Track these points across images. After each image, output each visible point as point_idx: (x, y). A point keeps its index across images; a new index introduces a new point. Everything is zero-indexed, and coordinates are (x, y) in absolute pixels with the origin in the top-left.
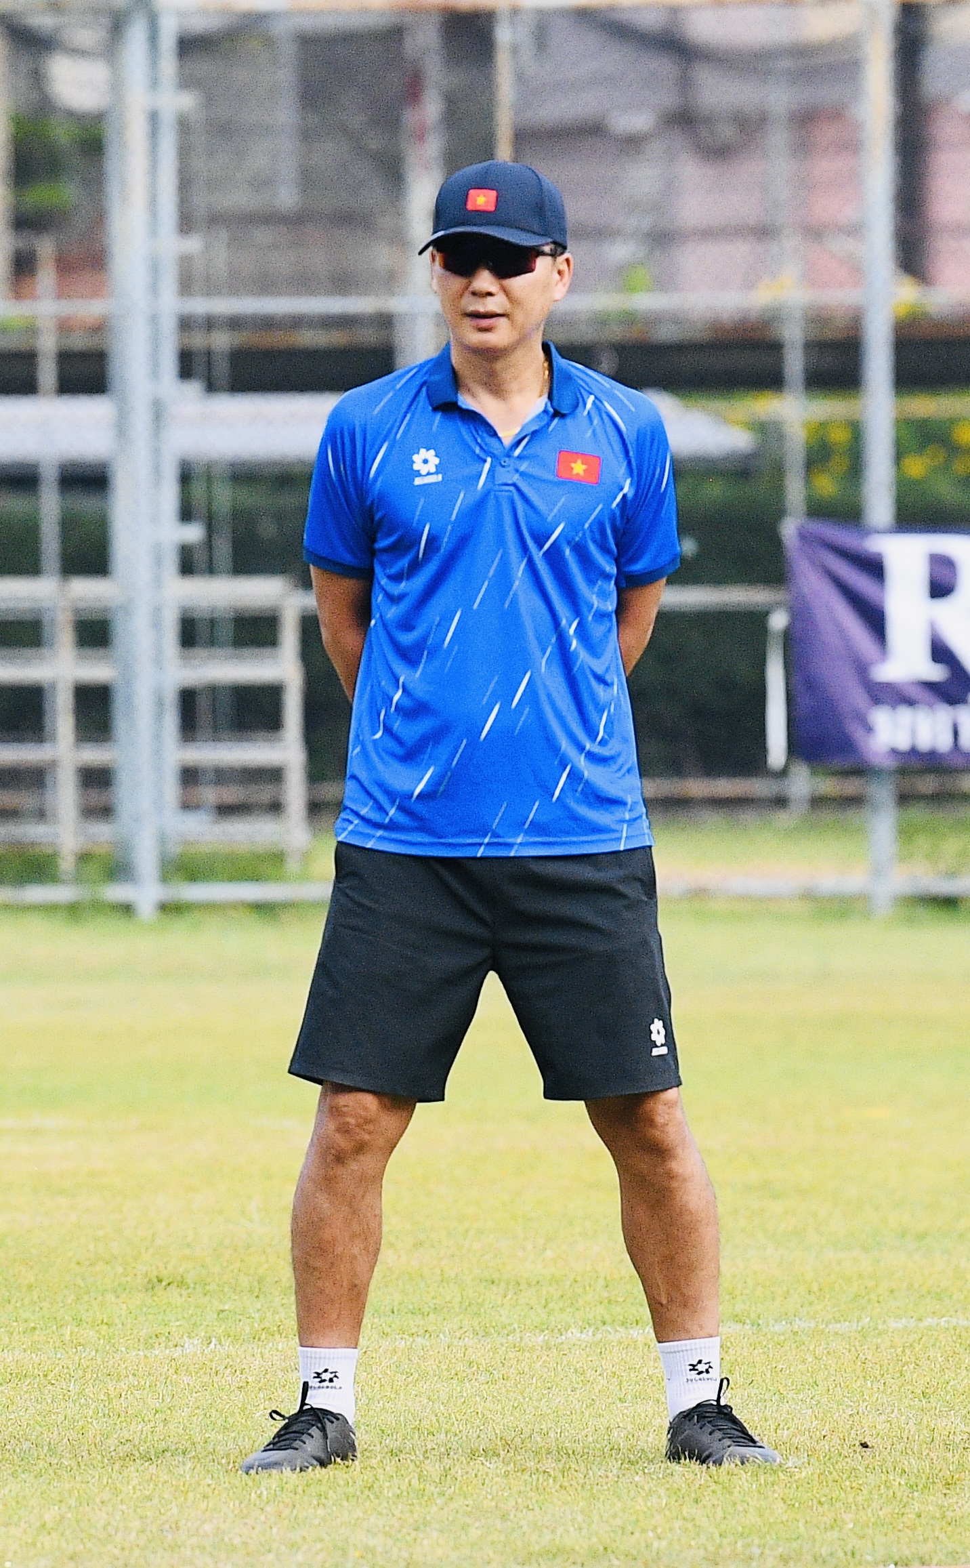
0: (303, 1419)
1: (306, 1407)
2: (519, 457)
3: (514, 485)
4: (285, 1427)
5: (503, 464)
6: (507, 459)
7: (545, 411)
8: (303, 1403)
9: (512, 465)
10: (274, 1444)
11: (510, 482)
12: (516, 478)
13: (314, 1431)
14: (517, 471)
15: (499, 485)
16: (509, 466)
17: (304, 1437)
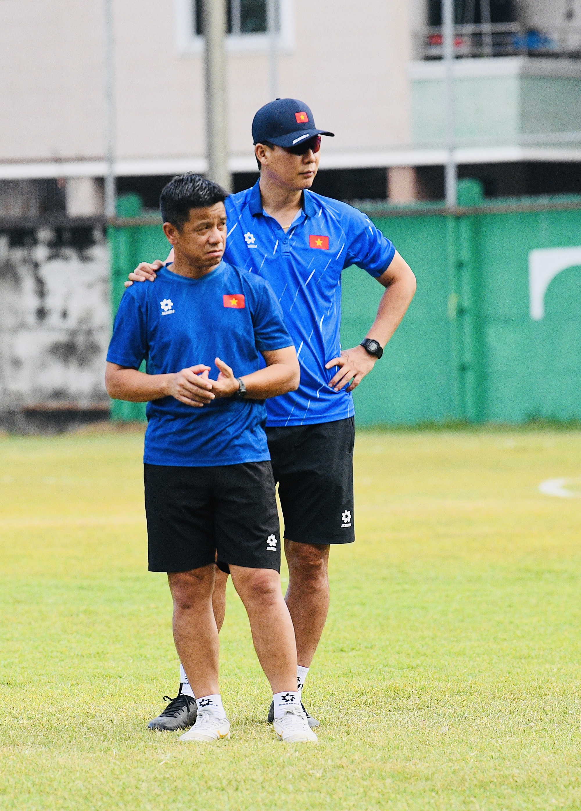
0: (180, 700)
1: (181, 695)
2: (292, 239)
3: (290, 252)
4: (171, 705)
5: (284, 243)
6: (286, 240)
7: (302, 216)
8: (180, 693)
9: (288, 242)
10: (166, 713)
11: (289, 251)
12: (291, 249)
13: (185, 708)
14: (291, 246)
15: (283, 253)
16: (287, 243)
17: (180, 711)
